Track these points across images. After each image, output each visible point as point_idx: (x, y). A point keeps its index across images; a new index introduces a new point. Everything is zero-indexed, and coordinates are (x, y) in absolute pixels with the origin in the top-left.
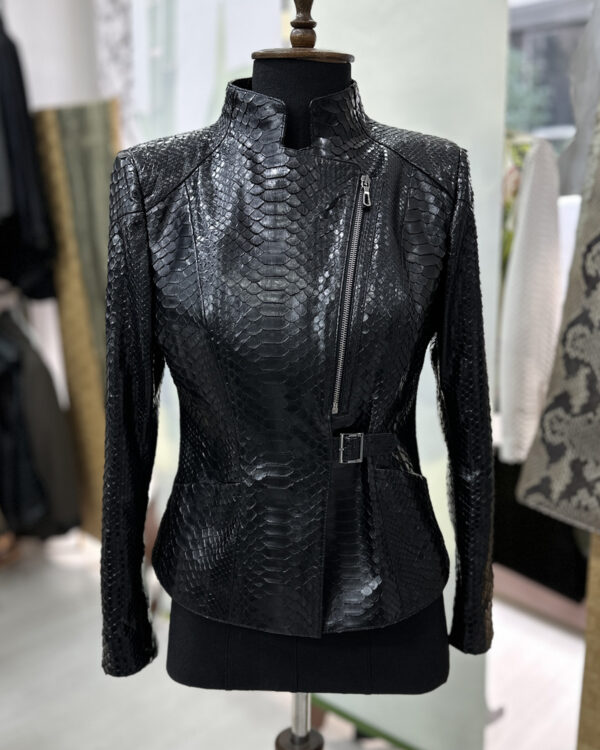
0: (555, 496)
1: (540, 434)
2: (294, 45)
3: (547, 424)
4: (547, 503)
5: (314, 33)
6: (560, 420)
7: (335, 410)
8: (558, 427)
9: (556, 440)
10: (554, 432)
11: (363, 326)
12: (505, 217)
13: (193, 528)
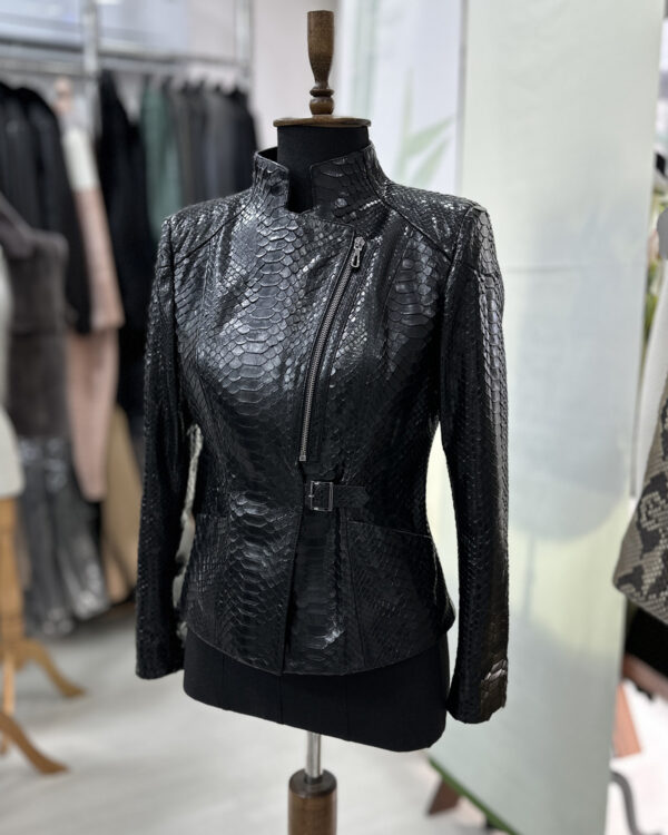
0: (645, 588)
1: (636, 519)
2: (313, 113)
3: (643, 510)
4: (638, 594)
5: (331, 101)
6: (656, 505)
7: (303, 458)
8: (654, 512)
9: (650, 526)
10: (649, 518)
11: (329, 379)
12: (649, 281)
13: (200, 554)
